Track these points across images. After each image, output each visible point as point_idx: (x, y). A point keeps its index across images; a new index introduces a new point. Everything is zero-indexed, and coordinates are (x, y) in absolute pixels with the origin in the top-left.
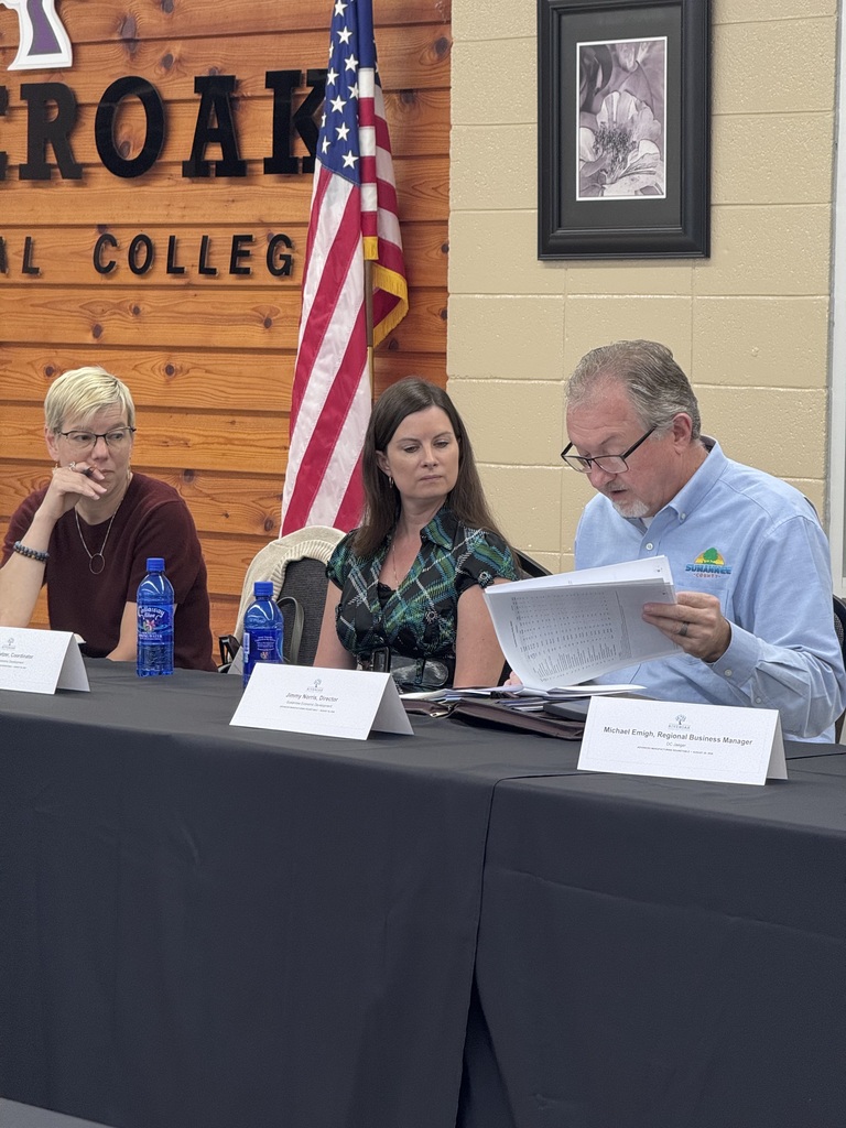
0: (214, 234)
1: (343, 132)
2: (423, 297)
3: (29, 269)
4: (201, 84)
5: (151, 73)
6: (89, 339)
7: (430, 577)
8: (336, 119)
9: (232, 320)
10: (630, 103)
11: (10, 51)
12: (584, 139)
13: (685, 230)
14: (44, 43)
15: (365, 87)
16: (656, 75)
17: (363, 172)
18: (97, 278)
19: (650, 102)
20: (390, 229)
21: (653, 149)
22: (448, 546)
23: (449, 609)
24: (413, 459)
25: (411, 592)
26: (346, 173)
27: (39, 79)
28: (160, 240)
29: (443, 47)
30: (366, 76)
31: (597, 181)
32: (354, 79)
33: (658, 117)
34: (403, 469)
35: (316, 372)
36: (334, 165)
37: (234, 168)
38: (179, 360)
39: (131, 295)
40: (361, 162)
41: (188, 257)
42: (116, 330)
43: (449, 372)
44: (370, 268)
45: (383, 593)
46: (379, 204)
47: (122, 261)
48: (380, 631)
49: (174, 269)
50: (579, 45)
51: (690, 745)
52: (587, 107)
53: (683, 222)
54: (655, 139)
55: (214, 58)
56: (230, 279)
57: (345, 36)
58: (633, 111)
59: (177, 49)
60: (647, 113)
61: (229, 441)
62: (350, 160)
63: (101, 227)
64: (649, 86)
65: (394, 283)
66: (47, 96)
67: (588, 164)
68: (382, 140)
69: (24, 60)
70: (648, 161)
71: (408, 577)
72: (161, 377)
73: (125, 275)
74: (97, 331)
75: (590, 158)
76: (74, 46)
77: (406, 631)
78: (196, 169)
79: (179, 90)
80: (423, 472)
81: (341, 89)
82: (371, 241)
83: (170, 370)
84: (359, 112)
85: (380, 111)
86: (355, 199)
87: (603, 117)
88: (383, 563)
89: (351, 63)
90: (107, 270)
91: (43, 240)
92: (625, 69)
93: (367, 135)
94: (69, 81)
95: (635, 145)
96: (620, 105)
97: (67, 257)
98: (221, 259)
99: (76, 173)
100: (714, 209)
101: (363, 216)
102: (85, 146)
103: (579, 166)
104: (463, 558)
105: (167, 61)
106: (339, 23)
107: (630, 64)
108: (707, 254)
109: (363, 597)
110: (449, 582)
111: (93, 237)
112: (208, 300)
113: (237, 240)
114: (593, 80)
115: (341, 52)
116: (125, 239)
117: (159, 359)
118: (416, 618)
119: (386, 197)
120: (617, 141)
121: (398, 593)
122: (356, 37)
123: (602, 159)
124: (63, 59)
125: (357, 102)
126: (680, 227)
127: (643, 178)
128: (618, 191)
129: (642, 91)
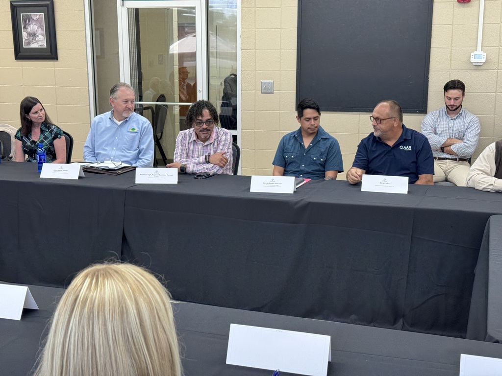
10: (36, 27)
12: (24, 35)
13: (52, 55)
16: (42, 21)
19: (41, 27)
21: (42, 37)
22: (47, 131)
24: (36, 115)
25: (41, 142)
31: (29, 43)
33: (42, 30)
34: (35, 118)
45: (34, 142)
50: (21, 14)
52: (25, 27)
53: (51, 52)
54: (43, 35)
58: (36, 29)
60: (40, 29)
64: (40, 23)
67: (26, 40)
70: (41, 39)
71: (40, 139)
75: (26, 38)
80: (39, 118)
87: (29, 30)
88: (31, 135)
92: (34, 20)
95: (37, 36)
96: (33, 27)
100: (59, 51)
103: (24, 40)
104: (53, 133)
107: (35, 19)
108: (57, 59)
109: (29, 143)
110: (50, 139)
114: (26, 22)
120: (33, 35)
121: (38, 142)
123: (29, 39)
126: (51, 53)
127: (40, 43)
128: (34, 46)
129: (39, 25)
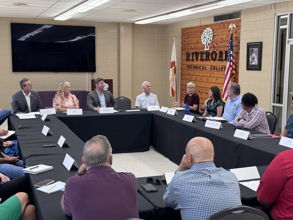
0: (220, 66)
1: (229, 57)
2: (237, 73)
3: (205, 69)
4: (219, 52)
5: (216, 51)
6: (210, 76)
7: (214, 105)
8: (229, 56)
9: (221, 75)
11: (204, 48)
12: (251, 58)
14: (207, 48)
15: (232, 53)
16: (257, 52)
17: (231, 61)
18: (211, 70)
19: (256, 55)
20: (234, 67)
22: (216, 102)
23: (216, 108)
25: (212, 106)
26: (229, 61)
27: (207, 51)
28: (216, 66)
29: (239, 48)
30: (232, 52)
31: (252, 63)
32: (230, 52)
35: (226, 80)
36: (228, 60)
37: (222, 60)
38: (217, 78)
39: (213, 72)
40: (231, 60)
41: (218, 68)
42: (212, 75)
43: (239, 81)
44: (231, 71)
46: (233, 64)
47: (213, 69)
48: (209, 110)
49: (217, 70)
50: (250, 49)
51: (214, 125)
52: (251, 55)
54: (257, 58)
55: (221, 49)
56: (221, 71)
57: (230, 48)
59: (218, 48)
60: (256, 56)
61: (221, 86)
62: (230, 60)
63: (211, 65)
65: (234, 72)
66: (207, 53)
68: (233, 58)
69: (205, 49)
72: (216, 80)
73: (213, 70)
74: (211, 75)
75: (251, 60)
76: (210, 48)
77: (212, 110)
78: (219, 60)
79: (218, 52)
81: (229, 53)
82: (232, 68)
83: (216, 79)
84: (231, 55)
85: (233, 55)
86: (230, 64)
87: (252, 56)
88: (211, 103)
89: (230, 51)
90: (211, 69)
91: (207, 66)
92: (254, 51)
93: (232, 58)
94: (209, 51)
95: (255, 59)
96: (254, 55)
97: (208, 68)
98: (221, 69)
99: (209, 60)
100: (262, 66)
101: (231, 65)
102: (210, 58)
104: (217, 104)
105: (217, 49)
106: (229, 47)
108: (261, 70)
109: (209, 106)
110: (216, 106)
111: (211, 66)
112: (220, 73)
113: (222, 67)
114: (251, 52)
115: (229, 49)
116: (213, 66)
117: (215, 78)
118: (212, 109)
119: (233, 63)
120: (253, 58)
122: (231, 48)
124: (208, 49)
125: (231, 54)
126: (258, 67)
127: (256, 62)
128: (253, 64)
129: (256, 54)
